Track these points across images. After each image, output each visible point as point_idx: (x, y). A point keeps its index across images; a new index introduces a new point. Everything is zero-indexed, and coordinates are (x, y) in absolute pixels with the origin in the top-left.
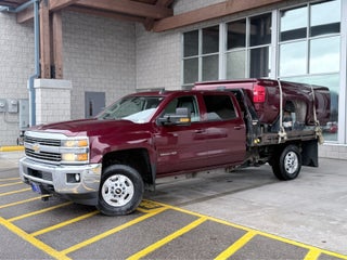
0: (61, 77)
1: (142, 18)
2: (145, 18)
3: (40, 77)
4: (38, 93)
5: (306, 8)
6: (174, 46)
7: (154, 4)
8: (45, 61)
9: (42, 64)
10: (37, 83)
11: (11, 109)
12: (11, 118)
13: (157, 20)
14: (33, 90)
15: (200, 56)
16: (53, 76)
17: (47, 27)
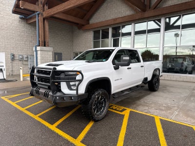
0: (48, 46)
1: (77, 24)
2: (78, 24)
3: (39, 46)
4: (39, 53)
5: (146, 23)
6: (90, 36)
7: (82, 19)
8: (41, 39)
9: (40, 40)
10: (38, 48)
11: (25, 59)
12: (25, 63)
13: (83, 25)
14: (36, 51)
15: (101, 40)
16: (45, 46)
17: (42, 25)
